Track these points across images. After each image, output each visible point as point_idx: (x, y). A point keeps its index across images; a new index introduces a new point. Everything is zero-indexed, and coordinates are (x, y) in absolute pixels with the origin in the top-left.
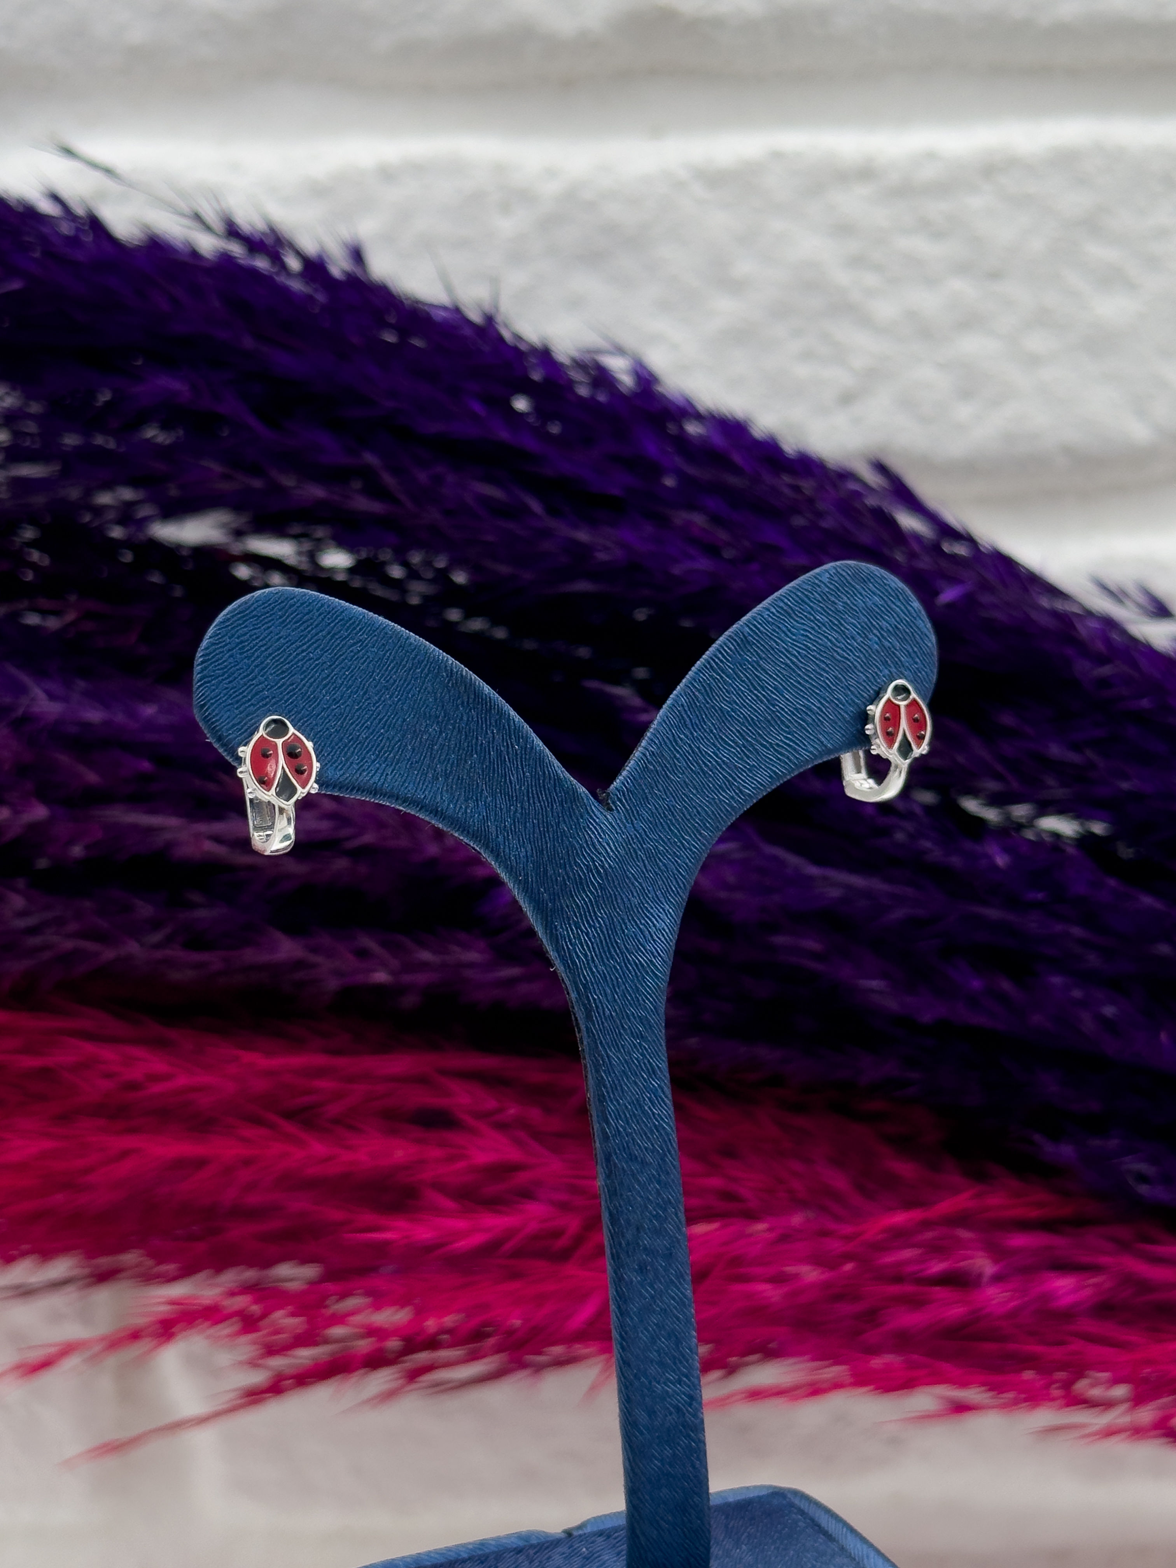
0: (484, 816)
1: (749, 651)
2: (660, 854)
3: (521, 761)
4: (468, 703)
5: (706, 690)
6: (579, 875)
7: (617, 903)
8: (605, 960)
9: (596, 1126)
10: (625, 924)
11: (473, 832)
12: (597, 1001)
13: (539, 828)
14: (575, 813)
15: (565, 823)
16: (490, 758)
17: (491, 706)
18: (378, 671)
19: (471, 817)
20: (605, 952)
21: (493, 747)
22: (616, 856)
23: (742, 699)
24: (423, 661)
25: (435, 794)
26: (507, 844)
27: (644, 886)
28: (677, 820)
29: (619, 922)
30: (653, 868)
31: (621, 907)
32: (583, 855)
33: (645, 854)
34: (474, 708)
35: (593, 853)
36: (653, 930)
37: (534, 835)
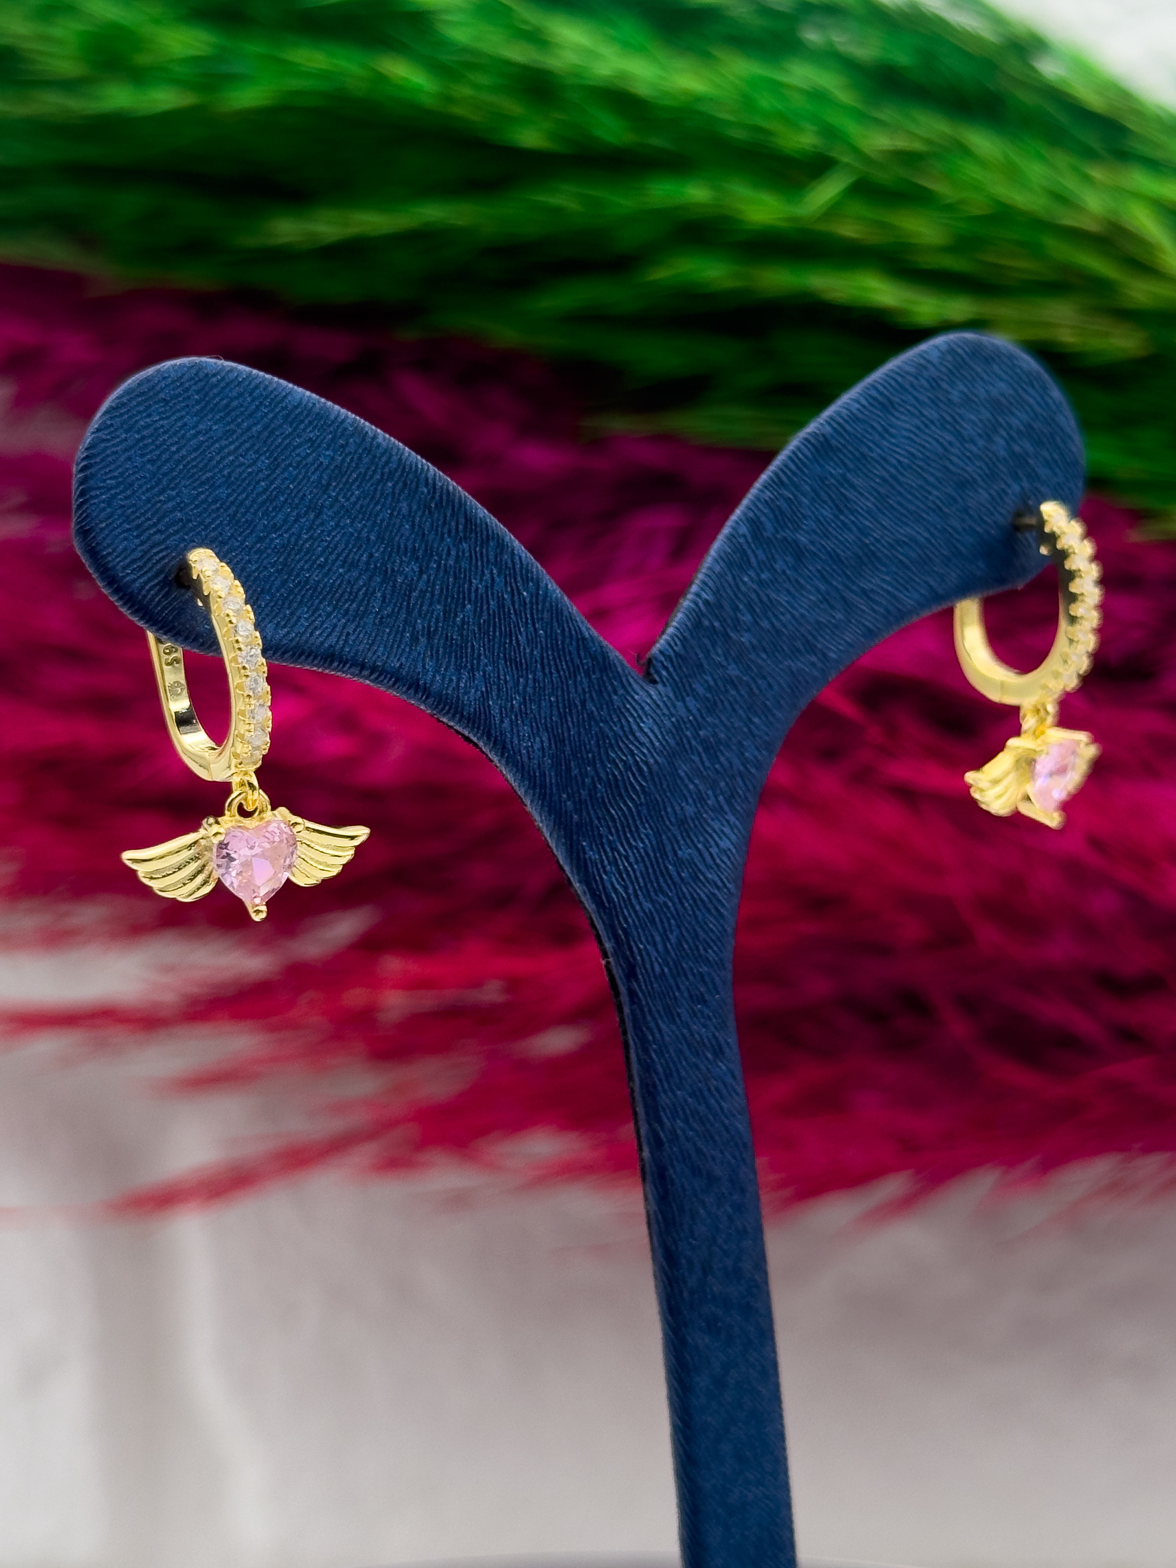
0: (482, 692)
1: (832, 460)
3: (532, 614)
5: (775, 516)
6: (614, 775)
10: (678, 842)
11: (469, 714)
13: (558, 708)
14: (606, 688)
16: (488, 609)
17: (488, 535)
18: (334, 484)
19: (465, 693)
21: (492, 594)
23: (824, 527)
24: (396, 470)
25: (416, 661)
27: (701, 788)
29: (670, 840)
30: (712, 764)
31: (673, 820)
32: (619, 746)
33: (702, 744)
34: (465, 538)
35: (631, 742)
36: (714, 850)
37: (551, 719)
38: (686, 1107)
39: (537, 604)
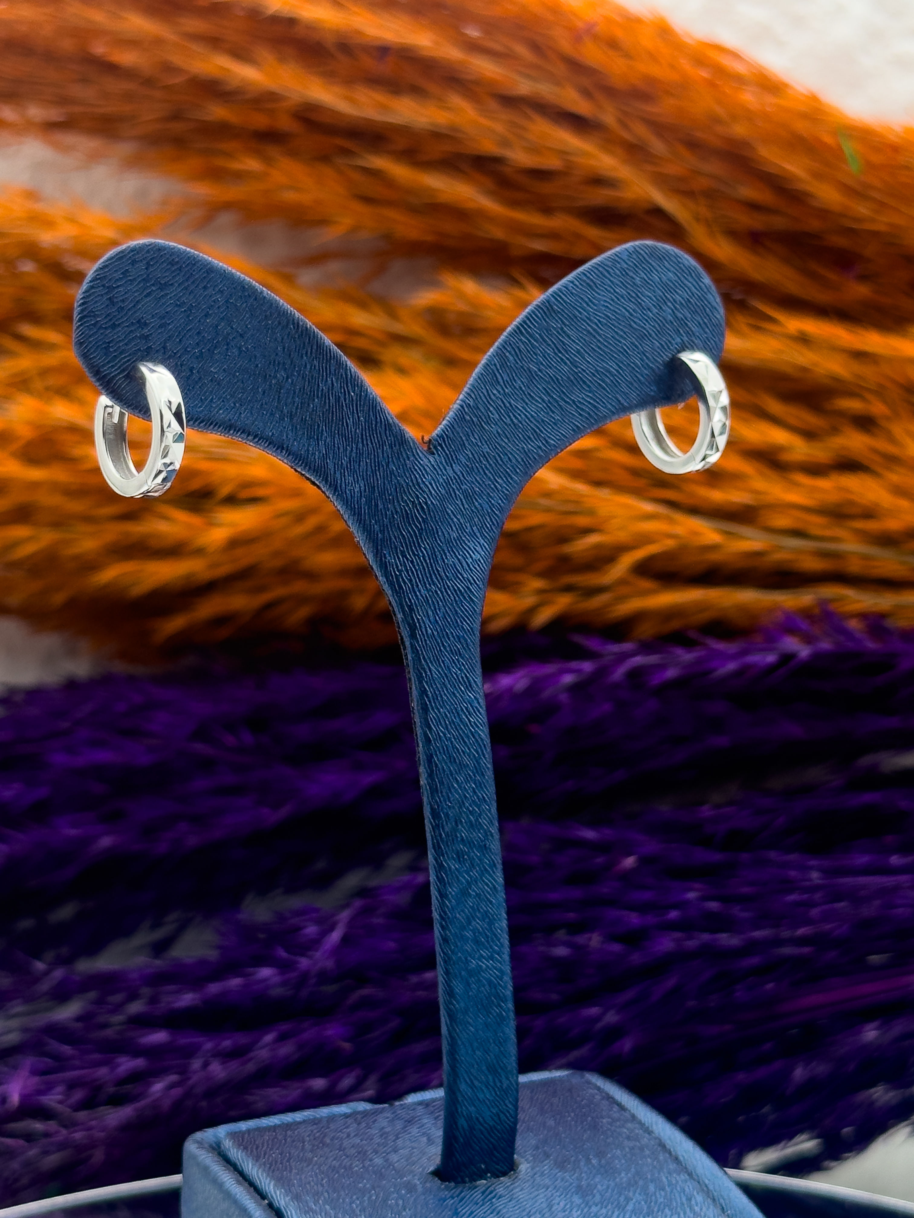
4: (311, 353)
7: (438, 535)
8: (427, 585)
9: (419, 731)
12: (421, 621)
15: (393, 462)
20: (427, 577)
22: (437, 494)
26: (343, 479)
28: (490, 465)
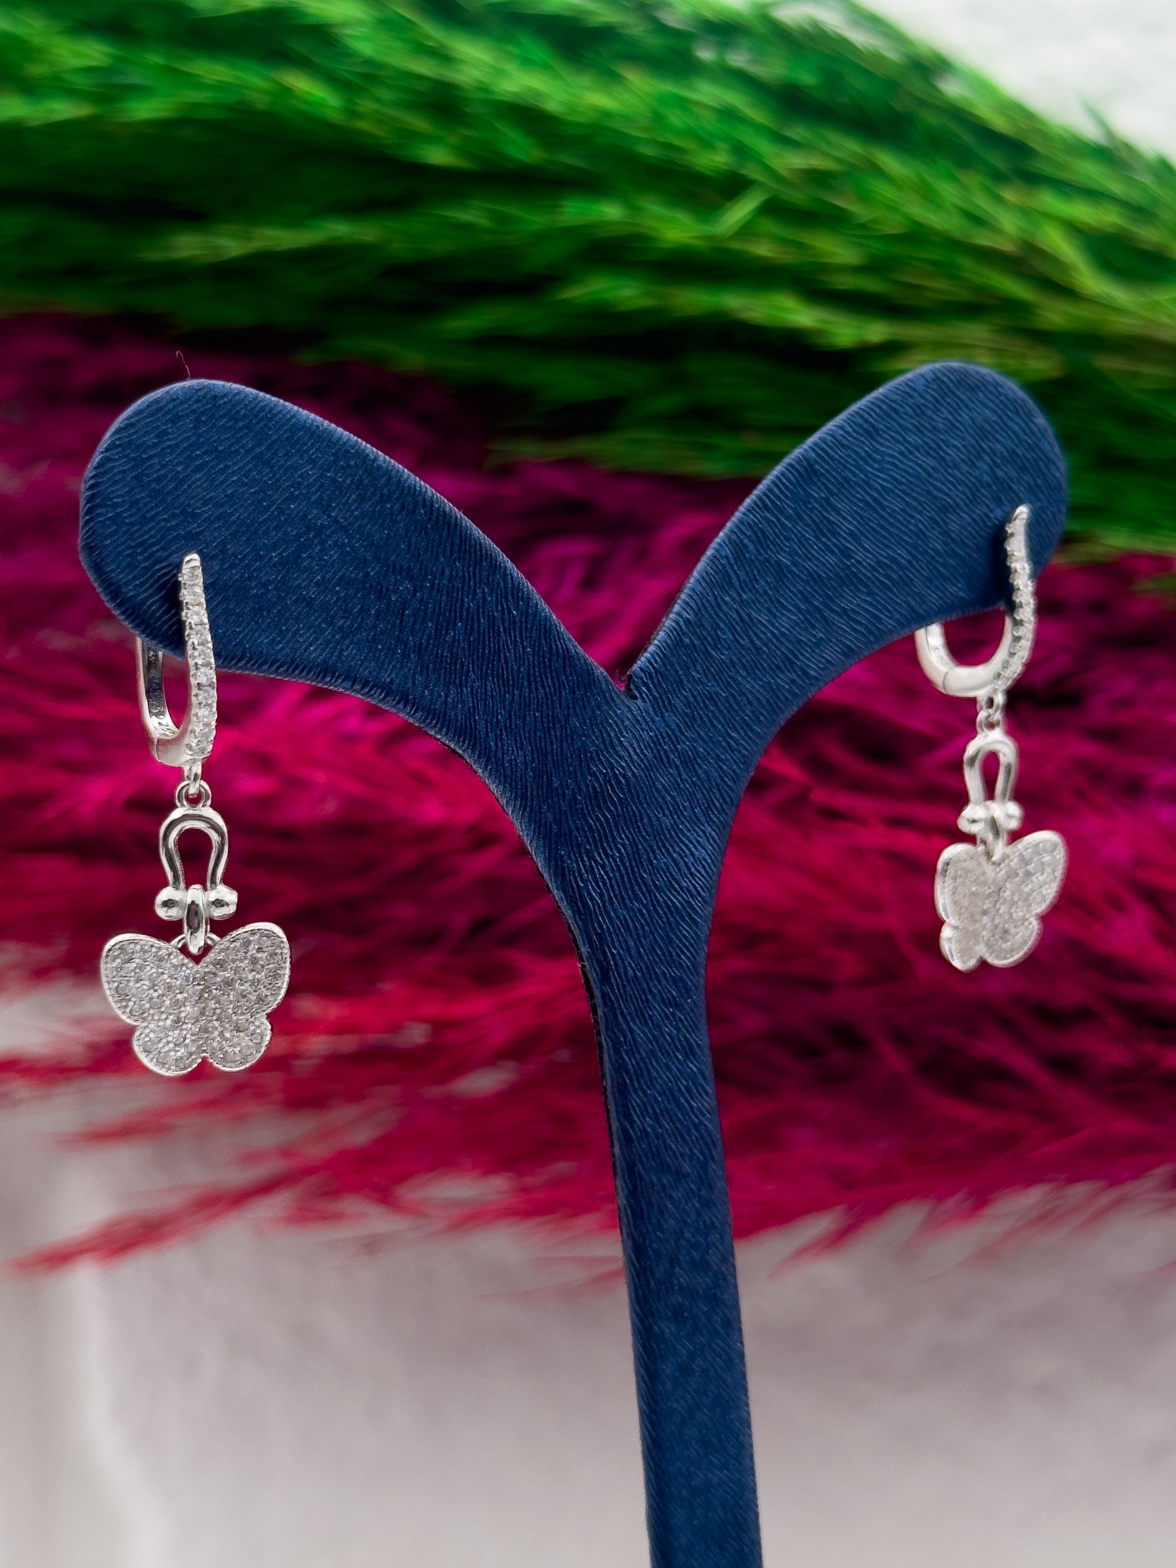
0: (469, 707)
1: (815, 484)
2: (700, 757)
3: (521, 631)
5: (758, 538)
6: (594, 788)
10: (653, 852)
11: (456, 728)
13: (542, 723)
14: (589, 703)
16: (479, 627)
17: (481, 555)
18: (334, 504)
19: (453, 708)
21: (483, 612)
23: (806, 549)
24: (395, 492)
25: (406, 677)
27: (678, 800)
29: (646, 850)
30: (690, 777)
31: (649, 830)
32: (600, 760)
33: (680, 758)
34: (459, 559)
35: (612, 756)
36: (690, 860)
37: (535, 733)
38: (655, 1106)
39: (526, 623)
